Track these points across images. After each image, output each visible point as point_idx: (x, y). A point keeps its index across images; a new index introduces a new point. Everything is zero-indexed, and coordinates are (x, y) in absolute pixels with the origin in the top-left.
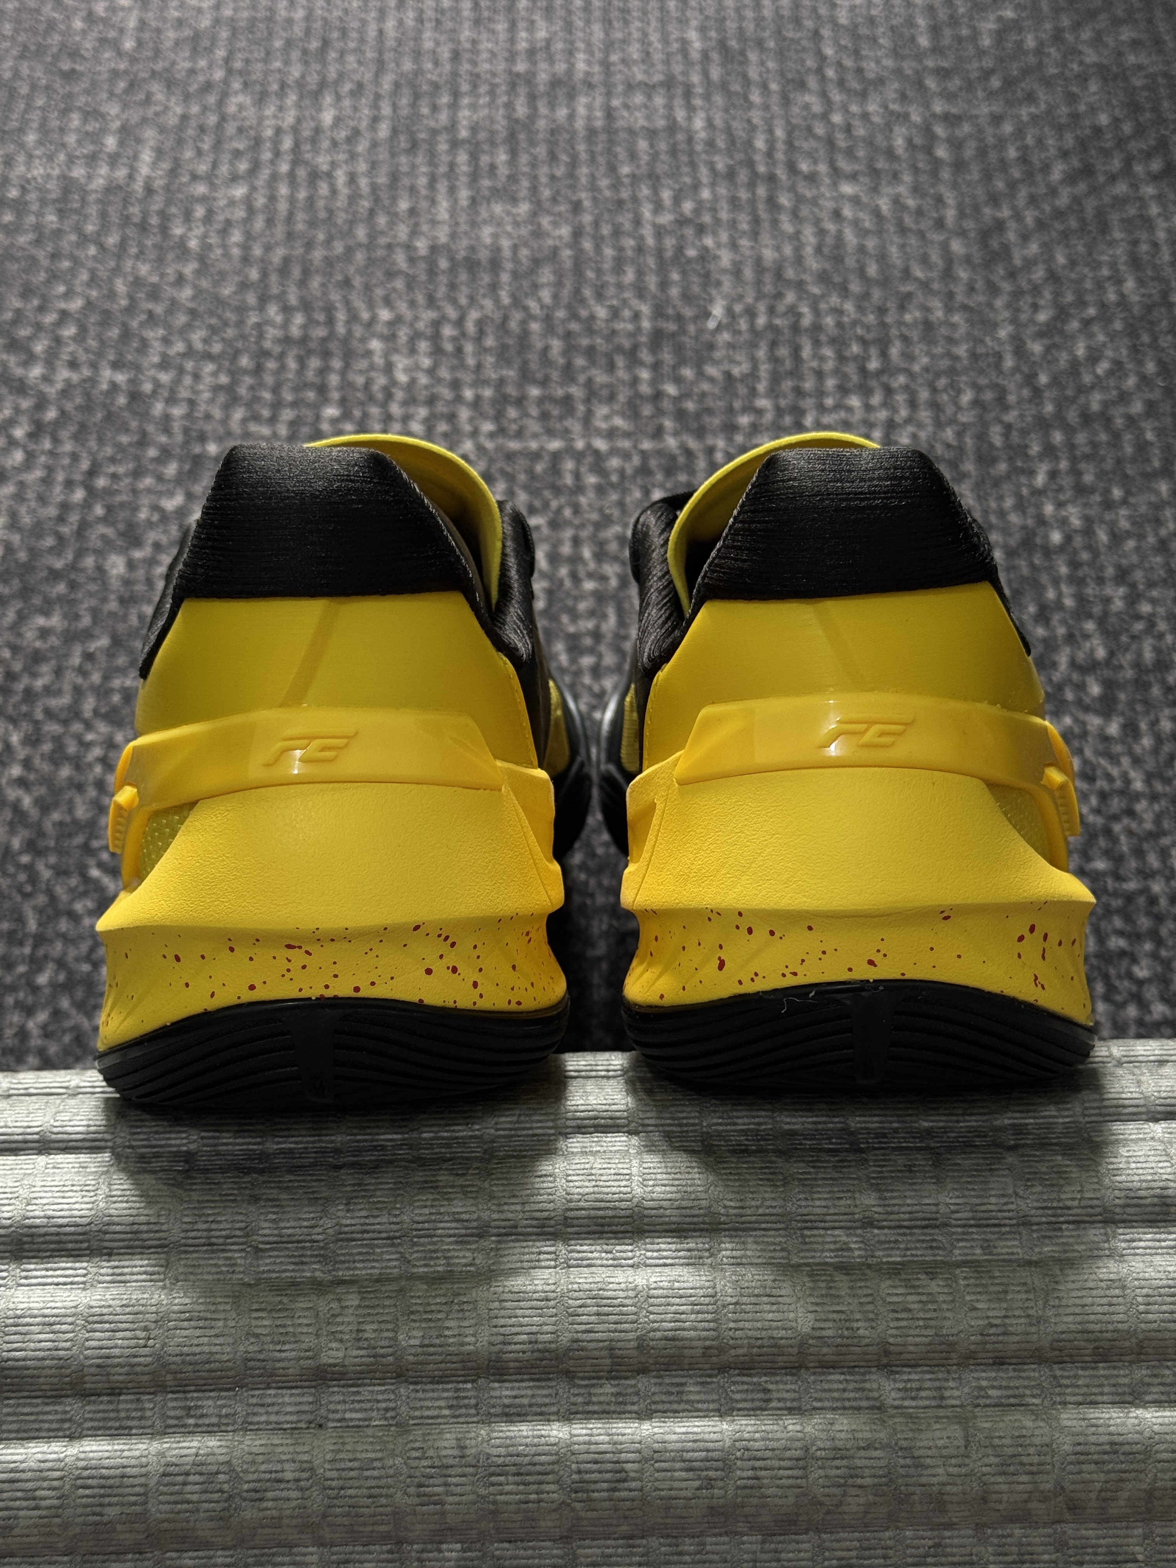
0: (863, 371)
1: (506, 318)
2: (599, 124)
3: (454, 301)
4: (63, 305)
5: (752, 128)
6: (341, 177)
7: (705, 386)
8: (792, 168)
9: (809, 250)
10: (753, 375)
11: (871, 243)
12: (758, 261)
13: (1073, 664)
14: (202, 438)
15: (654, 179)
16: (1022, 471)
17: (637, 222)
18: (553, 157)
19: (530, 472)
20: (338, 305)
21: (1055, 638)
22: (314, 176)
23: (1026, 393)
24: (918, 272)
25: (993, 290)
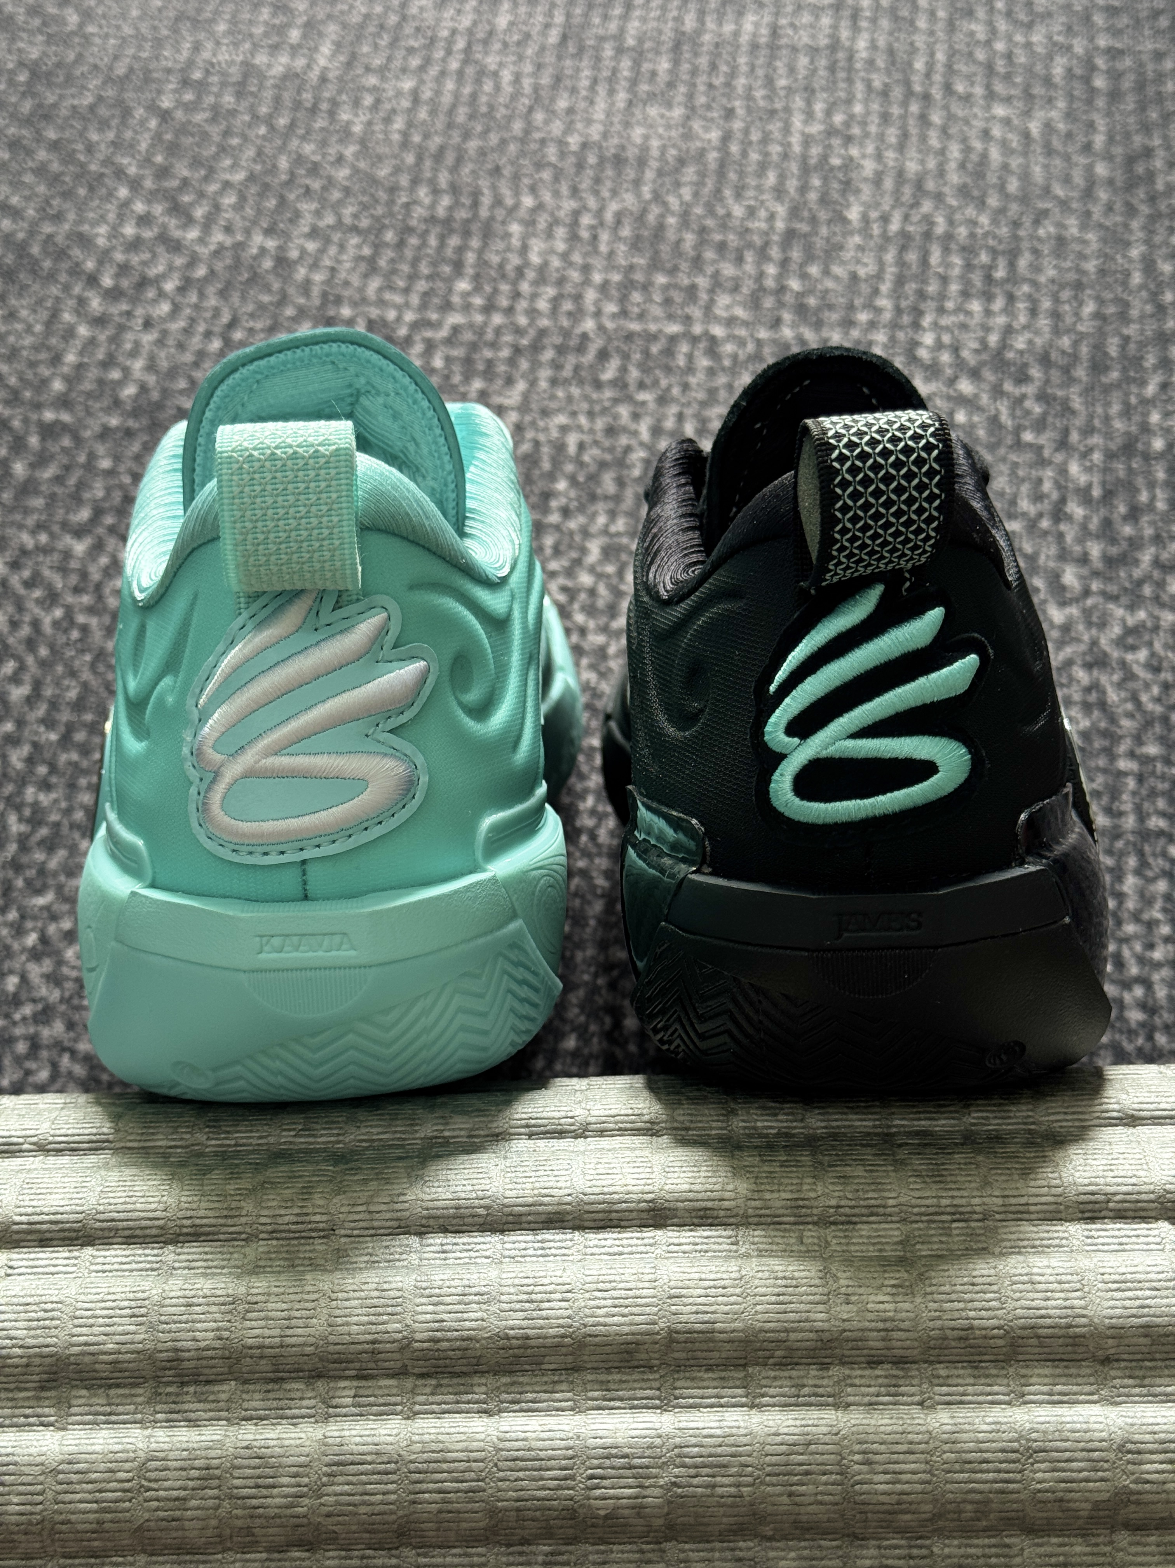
0: (989, 279)
1: (644, 211)
2: (763, 40)
3: (596, 193)
4: (227, 176)
5: (913, 50)
6: (507, 76)
7: (830, 284)
8: (948, 88)
9: (953, 165)
10: (879, 276)
11: (1015, 163)
12: (900, 174)
13: (1156, 563)
14: (338, 301)
15: (809, 91)
16: (1134, 380)
17: (787, 129)
18: (713, 67)
19: (646, 353)
20: (486, 191)
21: (1142, 538)
22: (482, 73)
23: (1149, 308)
24: (1059, 190)
25: (1131, 211)
